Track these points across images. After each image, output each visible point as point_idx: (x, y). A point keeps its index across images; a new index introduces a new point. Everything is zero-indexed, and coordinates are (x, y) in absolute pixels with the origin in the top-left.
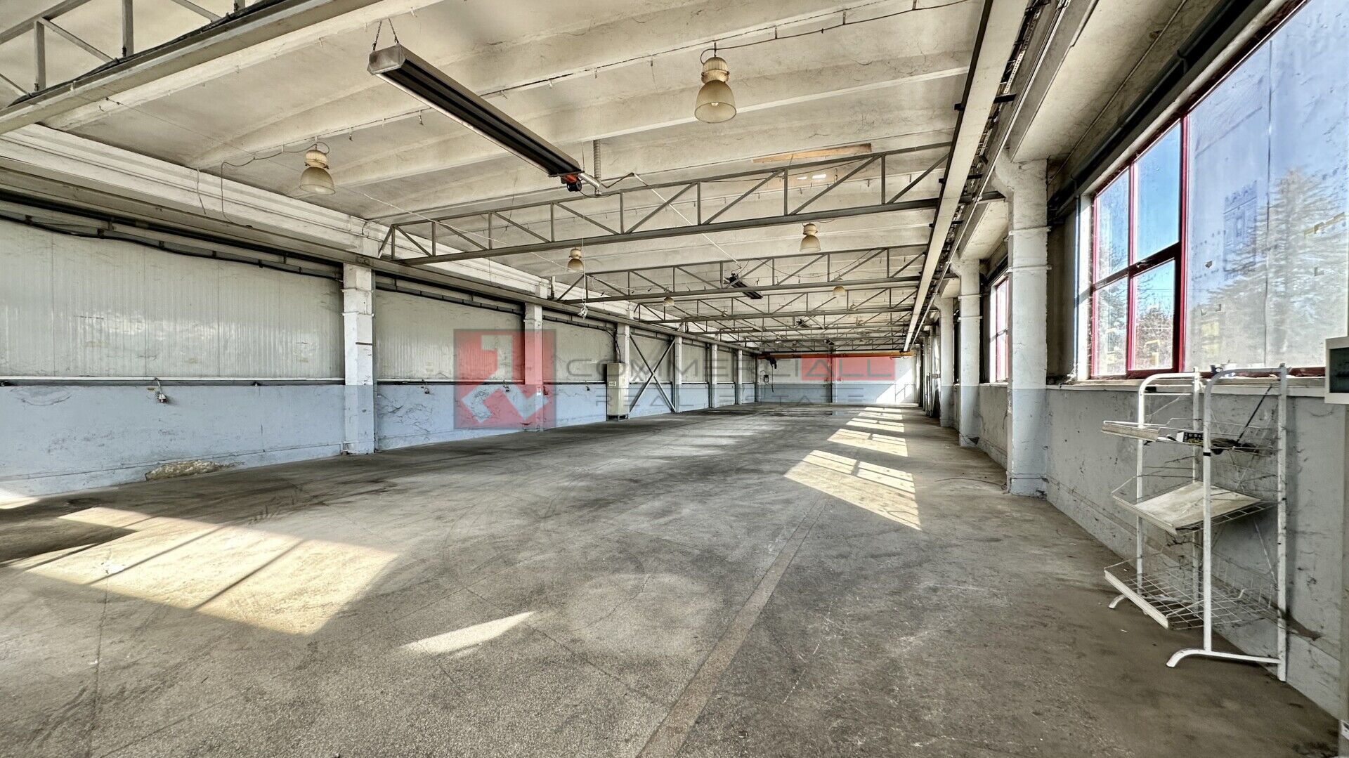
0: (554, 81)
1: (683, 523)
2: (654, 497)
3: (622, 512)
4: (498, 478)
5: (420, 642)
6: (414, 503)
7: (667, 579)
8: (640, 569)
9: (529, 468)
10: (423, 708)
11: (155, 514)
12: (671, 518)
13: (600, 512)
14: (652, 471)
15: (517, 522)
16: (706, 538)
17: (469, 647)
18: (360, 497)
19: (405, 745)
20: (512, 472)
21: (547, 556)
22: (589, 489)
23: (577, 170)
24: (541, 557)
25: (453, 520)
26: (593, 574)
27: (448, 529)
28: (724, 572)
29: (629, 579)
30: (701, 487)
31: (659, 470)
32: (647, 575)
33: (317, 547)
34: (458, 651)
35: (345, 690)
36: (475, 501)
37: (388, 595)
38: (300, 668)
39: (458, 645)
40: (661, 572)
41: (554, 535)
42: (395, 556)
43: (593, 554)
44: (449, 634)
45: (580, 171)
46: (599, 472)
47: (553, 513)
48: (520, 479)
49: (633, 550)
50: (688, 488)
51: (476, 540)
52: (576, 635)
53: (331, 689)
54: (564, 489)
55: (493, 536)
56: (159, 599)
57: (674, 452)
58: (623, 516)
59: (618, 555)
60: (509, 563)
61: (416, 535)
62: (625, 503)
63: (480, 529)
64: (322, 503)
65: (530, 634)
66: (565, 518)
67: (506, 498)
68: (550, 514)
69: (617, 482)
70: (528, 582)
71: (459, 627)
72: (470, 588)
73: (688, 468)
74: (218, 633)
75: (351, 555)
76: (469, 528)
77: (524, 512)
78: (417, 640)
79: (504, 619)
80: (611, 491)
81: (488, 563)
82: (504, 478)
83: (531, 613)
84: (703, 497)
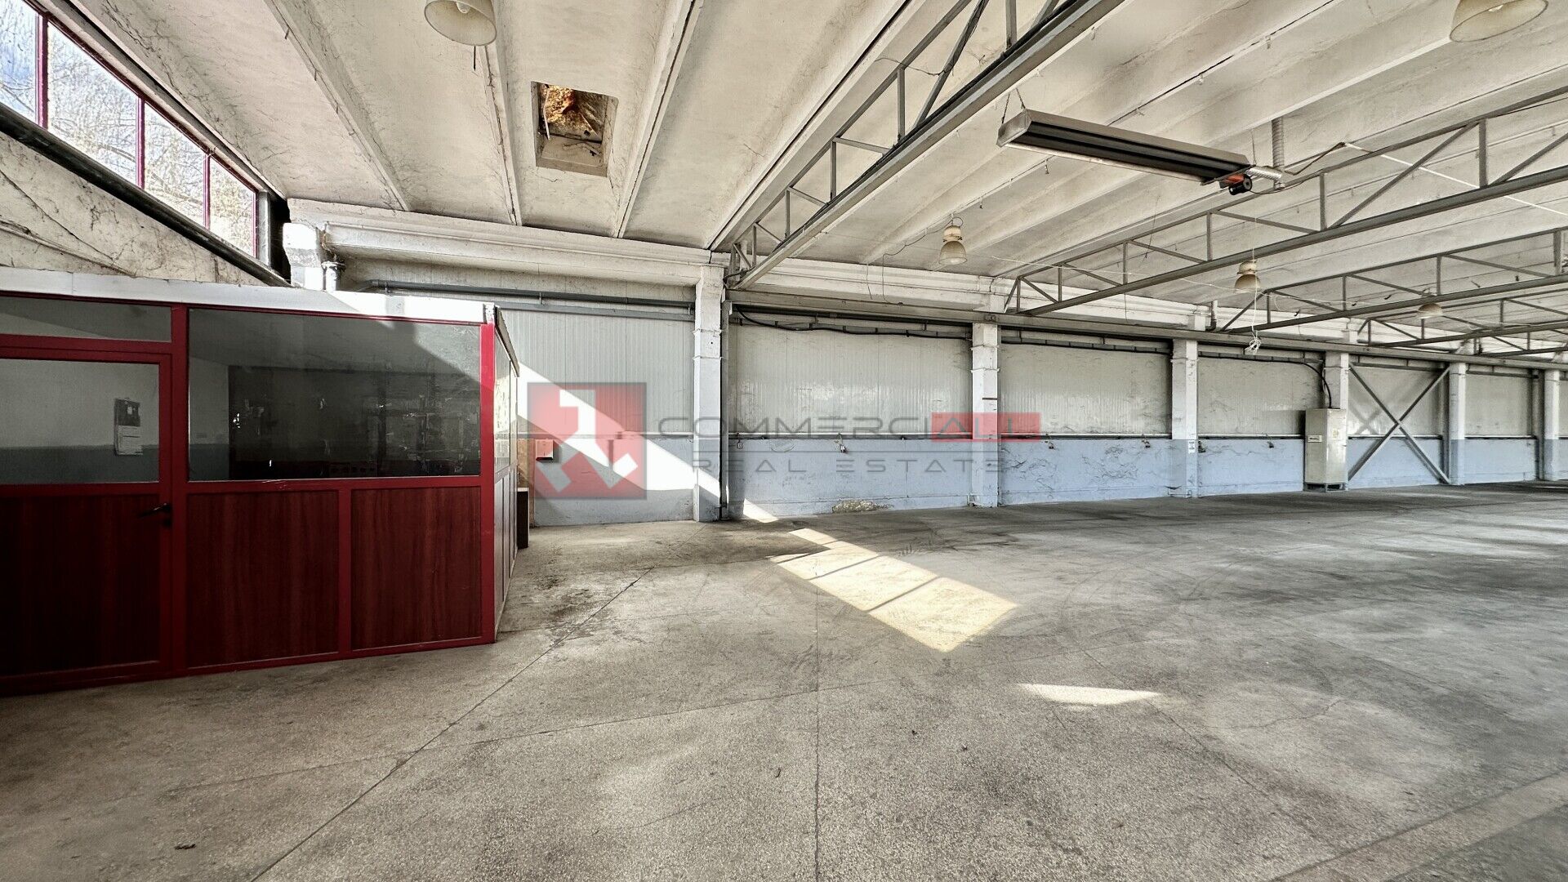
0: (1204, 75)
1: (1424, 647)
2: (1371, 603)
3: (1310, 612)
4: (1130, 547)
5: (1035, 685)
6: (1035, 560)
7: (1371, 710)
8: (1325, 686)
9: (1172, 541)
10: (1036, 740)
11: (840, 538)
12: (1398, 636)
13: (1272, 607)
14: (1377, 567)
15: (1149, 598)
16: (1467, 677)
17: (1083, 705)
18: (984, 547)
19: (1019, 762)
20: (1149, 543)
21: (1183, 641)
22: (1258, 577)
23: (1243, 167)
24: (1176, 641)
25: (1074, 583)
26: (1248, 676)
27: (1068, 591)
28: (1492, 729)
29: (1307, 695)
30: (1479, 603)
31: (1393, 568)
32: (1337, 698)
33: (946, 584)
34: (1071, 704)
35: (971, 702)
36: (1101, 568)
37: (1007, 638)
38: (937, 674)
39: (1071, 699)
40: (1362, 700)
41: (1196, 621)
42: (1014, 605)
43: (1251, 654)
44: (1063, 687)
45: (1249, 167)
46: (1278, 557)
47: (1198, 595)
48: (1158, 551)
49: (1319, 664)
50: (1452, 601)
51: (1098, 608)
52: (1213, 733)
53: (961, 697)
54: (1220, 571)
55: (1119, 608)
56: (846, 600)
57: (1431, 545)
58: (1310, 618)
59: (1290, 663)
60: (1133, 638)
61: (1035, 590)
62: (1316, 603)
63: (1104, 598)
64: (952, 548)
65: (1152, 713)
66: (1216, 604)
67: (1139, 570)
68: (1194, 597)
69: (1308, 574)
70: (1157, 663)
71: (1073, 684)
72: (1088, 652)
73: (1457, 572)
74: (882, 633)
75: (976, 597)
76: (1093, 594)
77: (1159, 589)
78: (1032, 683)
79: (1124, 691)
80: (1293, 584)
81: (1111, 632)
82: (1139, 548)
83: (1156, 694)
84: (1477, 620)
